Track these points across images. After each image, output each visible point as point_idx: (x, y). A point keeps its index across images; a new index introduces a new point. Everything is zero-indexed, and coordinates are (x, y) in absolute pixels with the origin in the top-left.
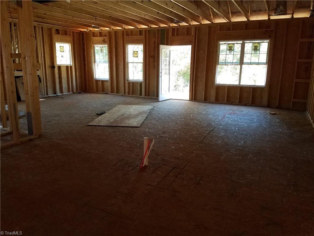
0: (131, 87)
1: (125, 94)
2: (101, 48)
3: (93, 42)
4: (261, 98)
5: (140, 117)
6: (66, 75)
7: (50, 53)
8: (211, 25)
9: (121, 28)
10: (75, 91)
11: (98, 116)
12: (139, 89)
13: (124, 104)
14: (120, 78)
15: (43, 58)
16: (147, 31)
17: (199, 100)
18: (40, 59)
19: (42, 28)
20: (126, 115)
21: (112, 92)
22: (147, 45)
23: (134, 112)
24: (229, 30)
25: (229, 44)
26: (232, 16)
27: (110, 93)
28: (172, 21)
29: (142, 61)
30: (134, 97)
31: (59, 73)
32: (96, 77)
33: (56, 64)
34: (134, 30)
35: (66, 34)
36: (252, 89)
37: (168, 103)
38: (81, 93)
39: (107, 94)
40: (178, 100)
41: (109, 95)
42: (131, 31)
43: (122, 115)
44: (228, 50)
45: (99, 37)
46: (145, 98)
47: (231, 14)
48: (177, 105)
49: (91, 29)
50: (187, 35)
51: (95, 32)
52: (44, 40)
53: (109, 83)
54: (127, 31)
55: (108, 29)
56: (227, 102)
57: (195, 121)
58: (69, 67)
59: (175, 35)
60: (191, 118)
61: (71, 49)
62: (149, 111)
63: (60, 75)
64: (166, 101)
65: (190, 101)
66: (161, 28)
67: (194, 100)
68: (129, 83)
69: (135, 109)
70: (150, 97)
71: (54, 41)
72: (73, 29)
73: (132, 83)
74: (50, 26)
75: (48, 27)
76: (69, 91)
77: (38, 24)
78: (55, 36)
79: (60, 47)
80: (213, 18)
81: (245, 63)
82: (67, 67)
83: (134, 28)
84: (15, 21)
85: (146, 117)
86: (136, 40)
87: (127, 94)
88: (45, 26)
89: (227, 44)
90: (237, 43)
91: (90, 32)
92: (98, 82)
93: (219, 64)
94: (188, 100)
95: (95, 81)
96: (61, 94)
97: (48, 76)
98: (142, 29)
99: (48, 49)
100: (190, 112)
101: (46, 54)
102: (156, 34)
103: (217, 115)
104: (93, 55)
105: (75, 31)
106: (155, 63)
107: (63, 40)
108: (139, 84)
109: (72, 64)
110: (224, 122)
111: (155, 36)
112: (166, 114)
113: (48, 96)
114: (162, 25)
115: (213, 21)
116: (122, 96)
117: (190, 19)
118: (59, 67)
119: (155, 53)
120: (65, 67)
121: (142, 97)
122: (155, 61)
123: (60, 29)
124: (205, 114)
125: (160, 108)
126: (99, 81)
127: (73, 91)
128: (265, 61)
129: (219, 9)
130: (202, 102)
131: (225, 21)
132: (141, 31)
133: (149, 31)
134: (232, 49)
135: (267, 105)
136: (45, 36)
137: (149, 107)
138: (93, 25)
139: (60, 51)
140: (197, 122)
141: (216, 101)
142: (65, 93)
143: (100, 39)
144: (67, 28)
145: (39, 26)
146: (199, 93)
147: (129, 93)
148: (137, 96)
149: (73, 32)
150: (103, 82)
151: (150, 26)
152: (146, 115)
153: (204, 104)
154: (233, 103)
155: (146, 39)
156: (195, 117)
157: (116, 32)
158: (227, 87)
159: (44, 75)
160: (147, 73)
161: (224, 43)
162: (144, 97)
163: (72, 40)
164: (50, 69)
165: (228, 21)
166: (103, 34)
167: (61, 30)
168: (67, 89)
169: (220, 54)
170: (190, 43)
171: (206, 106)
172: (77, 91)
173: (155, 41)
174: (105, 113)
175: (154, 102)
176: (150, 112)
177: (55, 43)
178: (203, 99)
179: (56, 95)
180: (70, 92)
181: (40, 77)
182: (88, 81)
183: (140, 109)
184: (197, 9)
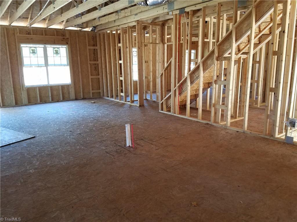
4: (69, 93)
8: (8, 27)
17: (9, 105)
24: (29, 34)
25: (31, 47)
36: (60, 87)
44: (31, 53)
56: (40, 102)
81: (50, 65)
89: (29, 47)
90: (39, 47)
128: (66, 63)
135: (75, 98)
141: (29, 103)
154: (46, 101)
158: (38, 88)
161: (25, 46)
169: (24, 56)
178: (14, 103)
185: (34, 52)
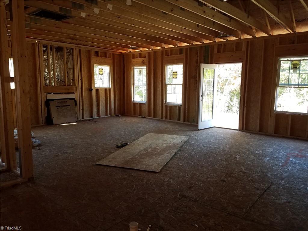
0: (169, 111)
1: (162, 118)
2: (140, 70)
3: (132, 63)
5: (166, 154)
6: (104, 98)
7: (88, 76)
9: (160, 48)
10: (113, 114)
11: (117, 149)
12: (177, 113)
13: (155, 132)
14: (157, 101)
15: (80, 81)
16: (188, 49)
17: (252, 131)
18: (77, 82)
19: (80, 50)
20: (150, 150)
21: (149, 115)
22: (188, 65)
23: (162, 144)
24: (293, 43)
25: (293, 61)
26: (297, 26)
27: (147, 117)
28: (217, 35)
29: (181, 82)
30: (172, 122)
31: (97, 96)
32: (134, 100)
33: (94, 86)
34: (174, 49)
35: (106, 57)
37: (210, 132)
38: (118, 116)
39: (143, 117)
40: (224, 129)
41: (145, 119)
42: (170, 50)
43: (145, 150)
44: (291, 68)
45: (138, 59)
46: (183, 124)
47: (296, 23)
48: (221, 137)
49: (131, 50)
50: (236, 50)
51: (135, 53)
52: (82, 63)
53: (146, 107)
54: (166, 51)
55: (148, 49)
56: (291, 135)
57: (242, 167)
58: (108, 89)
59: (222, 52)
60: (237, 161)
61: (111, 71)
62: (181, 145)
63: (98, 98)
64: (208, 129)
65: (240, 131)
66: (205, 45)
67: (245, 130)
68: (167, 107)
69: (165, 141)
70: (189, 123)
71: (92, 64)
72: (113, 51)
73: (170, 106)
74: (89, 48)
75: (87, 49)
76: (106, 114)
77: (76, 46)
78: (94, 59)
79: (99, 69)
80: (271, 29)
82: (106, 90)
83: (173, 46)
84: (52, 43)
85: (173, 154)
86: (176, 59)
87: (164, 119)
88: (83, 48)
89: (290, 61)
90: (304, 60)
91: (130, 53)
92: (136, 105)
93: (280, 86)
94: (237, 130)
95: (132, 104)
96: (98, 117)
97: (85, 99)
98: (184, 47)
99: (86, 71)
100: (237, 149)
101: (83, 77)
102: (199, 51)
103: (277, 157)
104: (132, 77)
105: (115, 53)
106: (196, 84)
107: (102, 62)
108: (177, 108)
109: (110, 87)
110: (286, 172)
111: (198, 54)
112: (202, 151)
113: (83, 119)
114: (206, 41)
115: (271, 33)
116: (159, 120)
117: (240, 32)
118: (97, 90)
119: (197, 73)
120: (104, 90)
121: (180, 123)
122: (196, 82)
123: (99, 51)
124: (259, 155)
125: (197, 140)
126: (137, 103)
127: (110, 114)
129: (279, 15)
130: (255, 133)
131: (287, 32)
132: (181, 50)
133: (191, 49)
134: (298, 67)
136: (83, 58)
137: (183, 139)
138: (131, 46)
139: (99, 74)
140: (245, 170)
141: (275, 133)
142: (102, 115)
143: (140, 60)
144: (107, 50)
145: (76, 48)
146: (252, 121)
147: (166, 118)
148: (174, 121)
149: (113, 54)
150: (140, 104)
151: (191, 43)
152: (175, 151)
153: (258, 137)
154: (300, 138)
155: (186, 57)
156: (244, 159)
157: (155, 52)
158: (290, 116)
159: (81, 98)
160: (187, 96)
161: (285, 59)
162: (183, 122)
163: (112, 62)
164: (87, 92)
165: (291, 31)
166: (143, 55)
167: (101, 52)
168: (105, 112)
169: (281, 73)
170: (240, 61)
171: (261, 140)
172: (115, 113)
173: (197, 60)
174: (127, 145)
175: (192, 130)
176: (182, 147)
177: (94, 65)
178: (258, 130)
179: (92, 118)
180: (108, 115)
181: (76, 100)
182: (127, 104)
183: (171, 140)
184: (248, 17)
185: (295, 67)
